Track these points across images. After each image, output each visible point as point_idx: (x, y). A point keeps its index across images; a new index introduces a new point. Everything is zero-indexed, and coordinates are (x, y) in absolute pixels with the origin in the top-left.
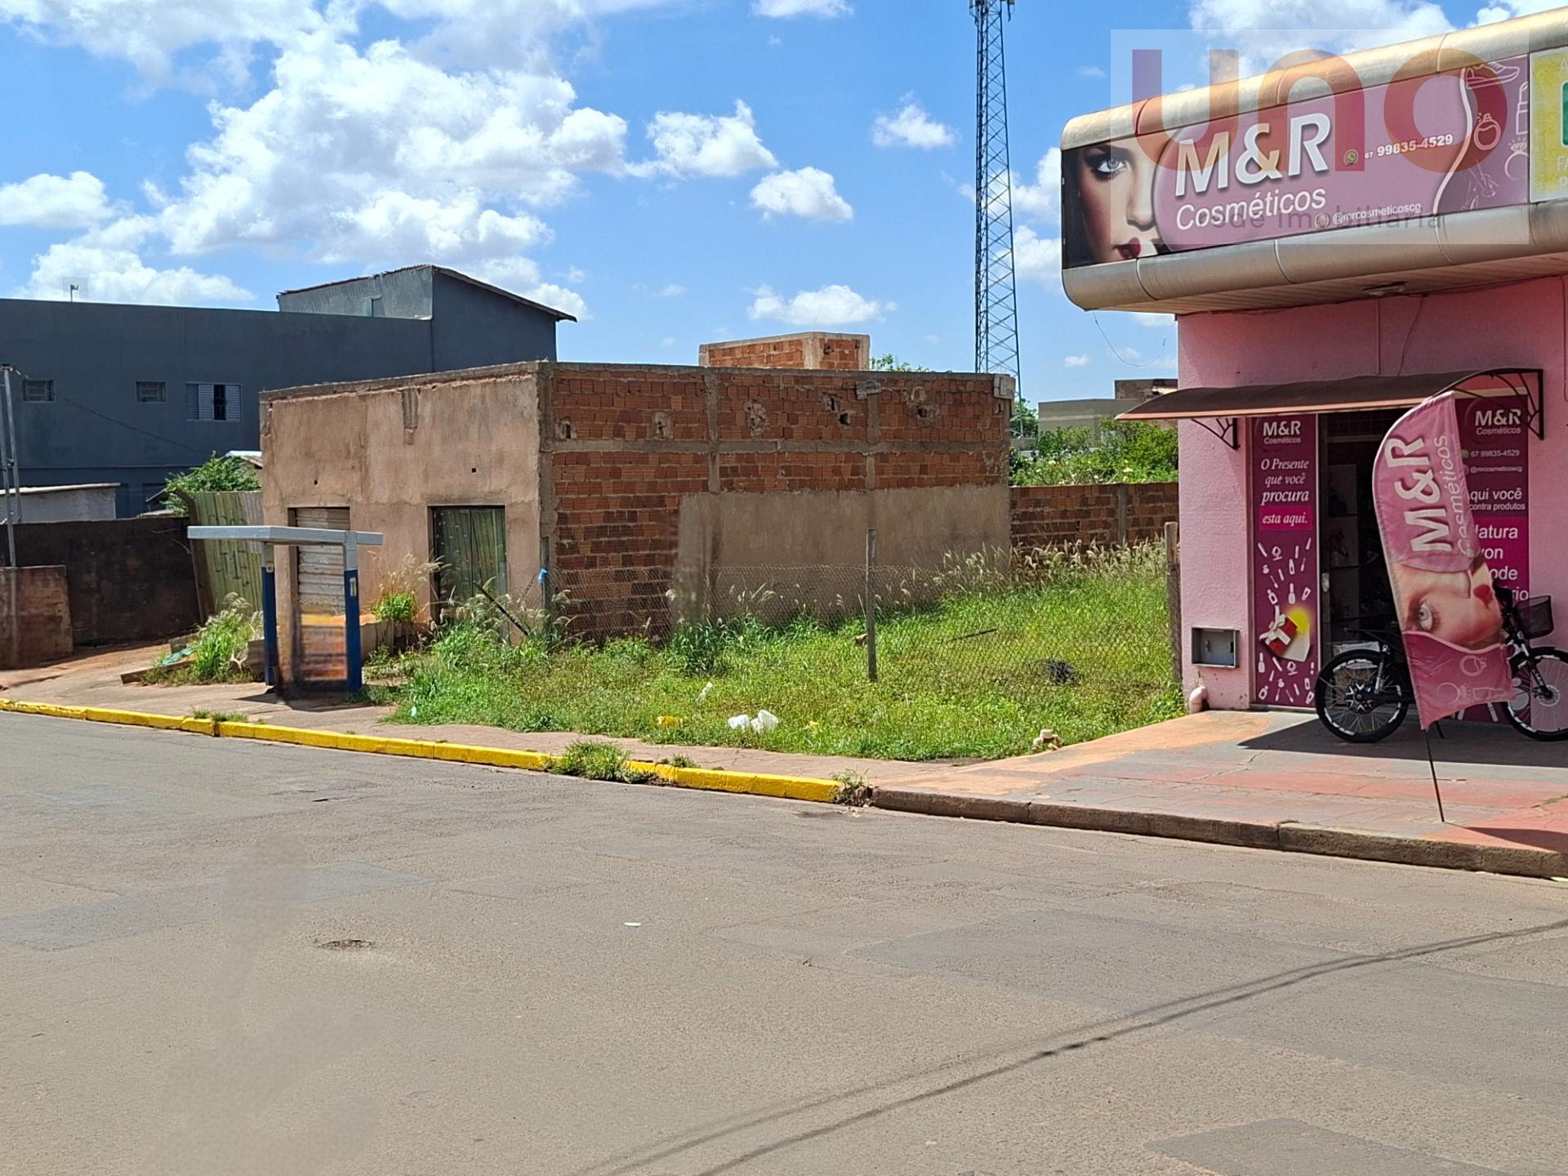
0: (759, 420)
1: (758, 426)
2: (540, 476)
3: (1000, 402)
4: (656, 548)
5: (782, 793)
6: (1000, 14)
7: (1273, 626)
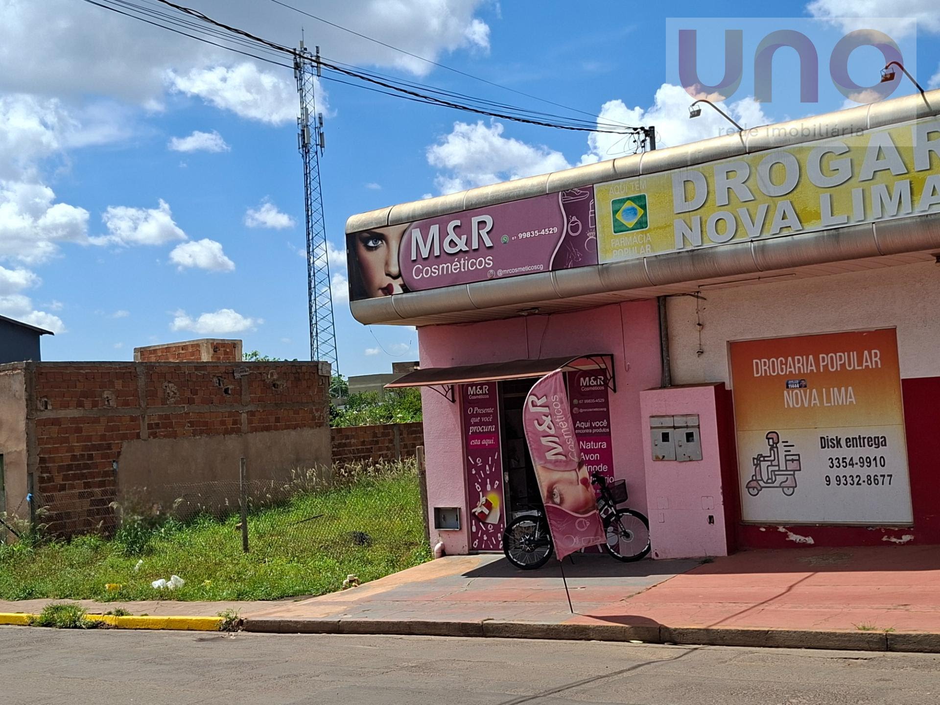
0: (172, 393)
1: (172, 398)
2: (27, 434)
3: (322, 378)
4: (106, 477)
5: (186, 627)
6: (316, 153)
7: (479, 504)
